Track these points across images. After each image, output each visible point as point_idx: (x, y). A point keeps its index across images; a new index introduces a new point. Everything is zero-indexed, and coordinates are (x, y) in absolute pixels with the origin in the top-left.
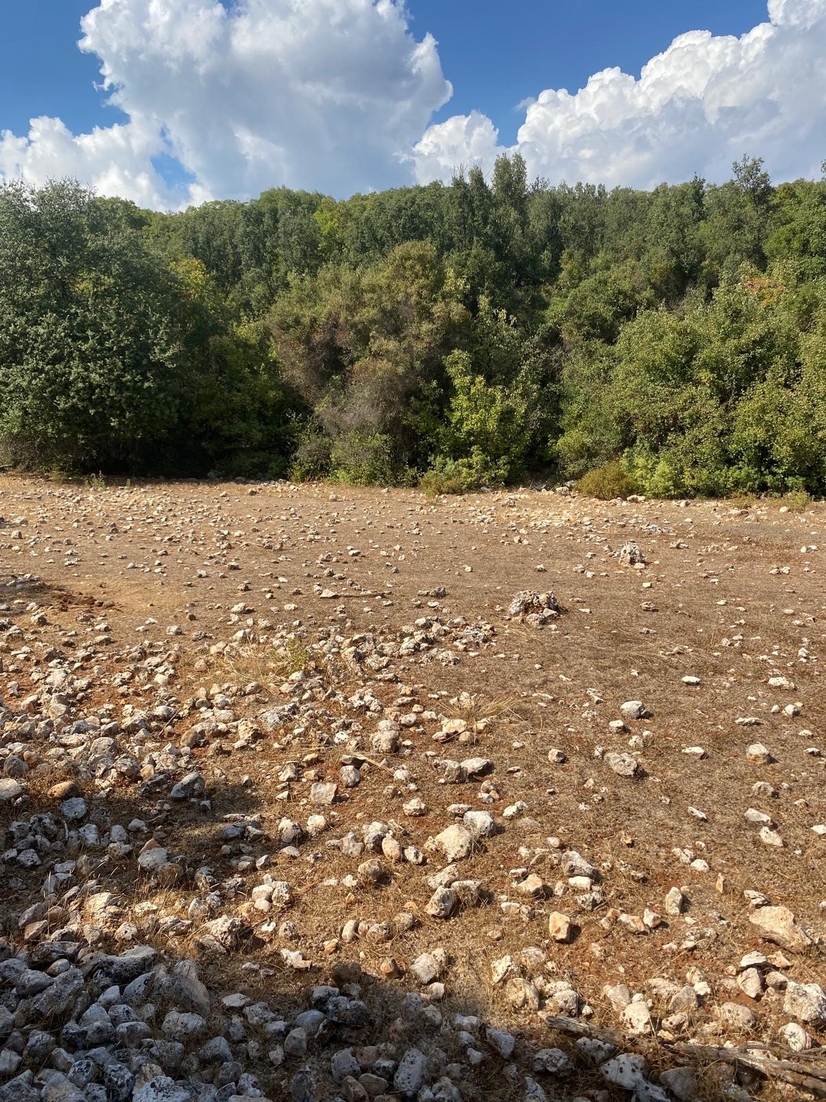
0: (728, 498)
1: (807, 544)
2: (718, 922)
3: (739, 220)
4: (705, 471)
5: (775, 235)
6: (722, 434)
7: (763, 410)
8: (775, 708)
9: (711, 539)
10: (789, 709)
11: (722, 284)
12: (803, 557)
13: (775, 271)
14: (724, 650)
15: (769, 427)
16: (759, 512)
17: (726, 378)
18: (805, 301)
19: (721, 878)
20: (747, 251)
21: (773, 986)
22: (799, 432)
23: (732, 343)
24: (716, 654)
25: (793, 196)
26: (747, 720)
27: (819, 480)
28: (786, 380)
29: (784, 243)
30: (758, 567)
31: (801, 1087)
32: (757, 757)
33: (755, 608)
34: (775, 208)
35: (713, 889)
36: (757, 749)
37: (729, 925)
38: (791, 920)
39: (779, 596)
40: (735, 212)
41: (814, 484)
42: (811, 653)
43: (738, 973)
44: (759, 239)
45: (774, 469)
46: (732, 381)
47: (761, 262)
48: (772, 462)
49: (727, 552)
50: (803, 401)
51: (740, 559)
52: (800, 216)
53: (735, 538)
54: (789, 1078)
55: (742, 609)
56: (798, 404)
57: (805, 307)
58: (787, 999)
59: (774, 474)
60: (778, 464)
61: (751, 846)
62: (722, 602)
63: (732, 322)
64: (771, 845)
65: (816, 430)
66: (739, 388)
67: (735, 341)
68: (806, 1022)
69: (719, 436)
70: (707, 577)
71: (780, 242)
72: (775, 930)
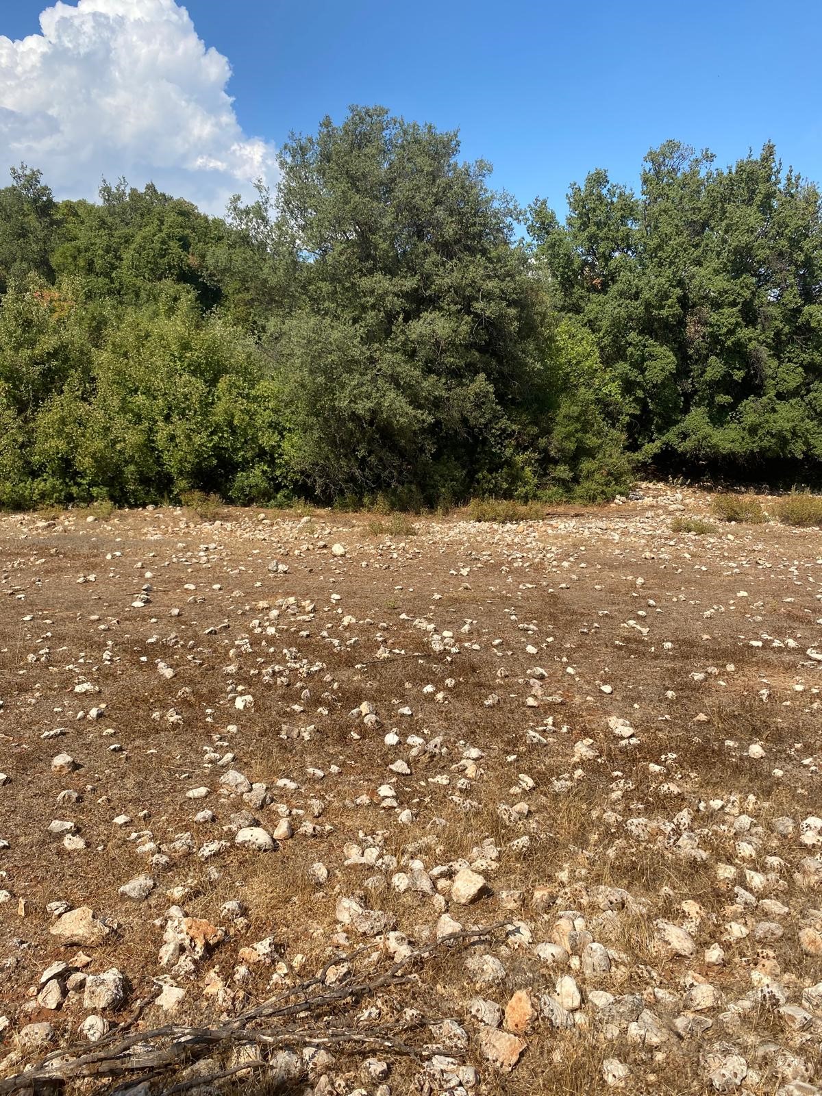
0: (35, 510)
1: (111, 551)
2: (18, 948)
3: (23, 228)
4: (8, 484)
5: (61, 250)
6: (23, 446)
7: (63, 421)
8: (81, 714)
9: (18, 554)
10: (94, 712)
11: (10, 291)
12: (110, 563)
13: (64, 286)
14: (30, 667)
15: (69, 439)
16: (67, 523)
17: (22, 388)
18: (94, 318)
19: (22, 901)
20: (34, 260)
21: (73, 989)
22: (99, 444)
23: (25, 353)
24: (21, 672)
25: (76, 214)
26: (52, 733)
27: (122, 489)
28: (83, 394)
29: (70, 260)
30: (66, 577)
31: (98, 1075)
32: (62, 767)
33: (63, 619)
34: (59, 223)
35: (16, 915)
36: (61, 760)
37: (29, 946)
38: (90, 917)
39: (85, 604)
40: (17, 219)
41: (117, 493)
42: (115, 654)
43: (39, 991)
44: (45, 251)
45: (79, 480)
46: (29, 392)
47: (51, 275)
48: (76, 473)
49: (34, 566)
50: (99, 414)
51: (47, 572)
52: (84, 236)
53: (42, 551)
54: (86, 1072)
55: (48, 621)
56: (96, 417)
57: (94, 324)
58: (86, 995)
59: (79, 485)
60: (83, 474)
61: (55, 858)
62: (28, 618)
63: (24, 331)
64: (75, 850)
65: (114, 442)
66: (36, 399)
67: (29, 351)
68: (104, 1009)
69: (20, 448)
70: (12, 594)
71: (66, 258)
72: (75, 933)
